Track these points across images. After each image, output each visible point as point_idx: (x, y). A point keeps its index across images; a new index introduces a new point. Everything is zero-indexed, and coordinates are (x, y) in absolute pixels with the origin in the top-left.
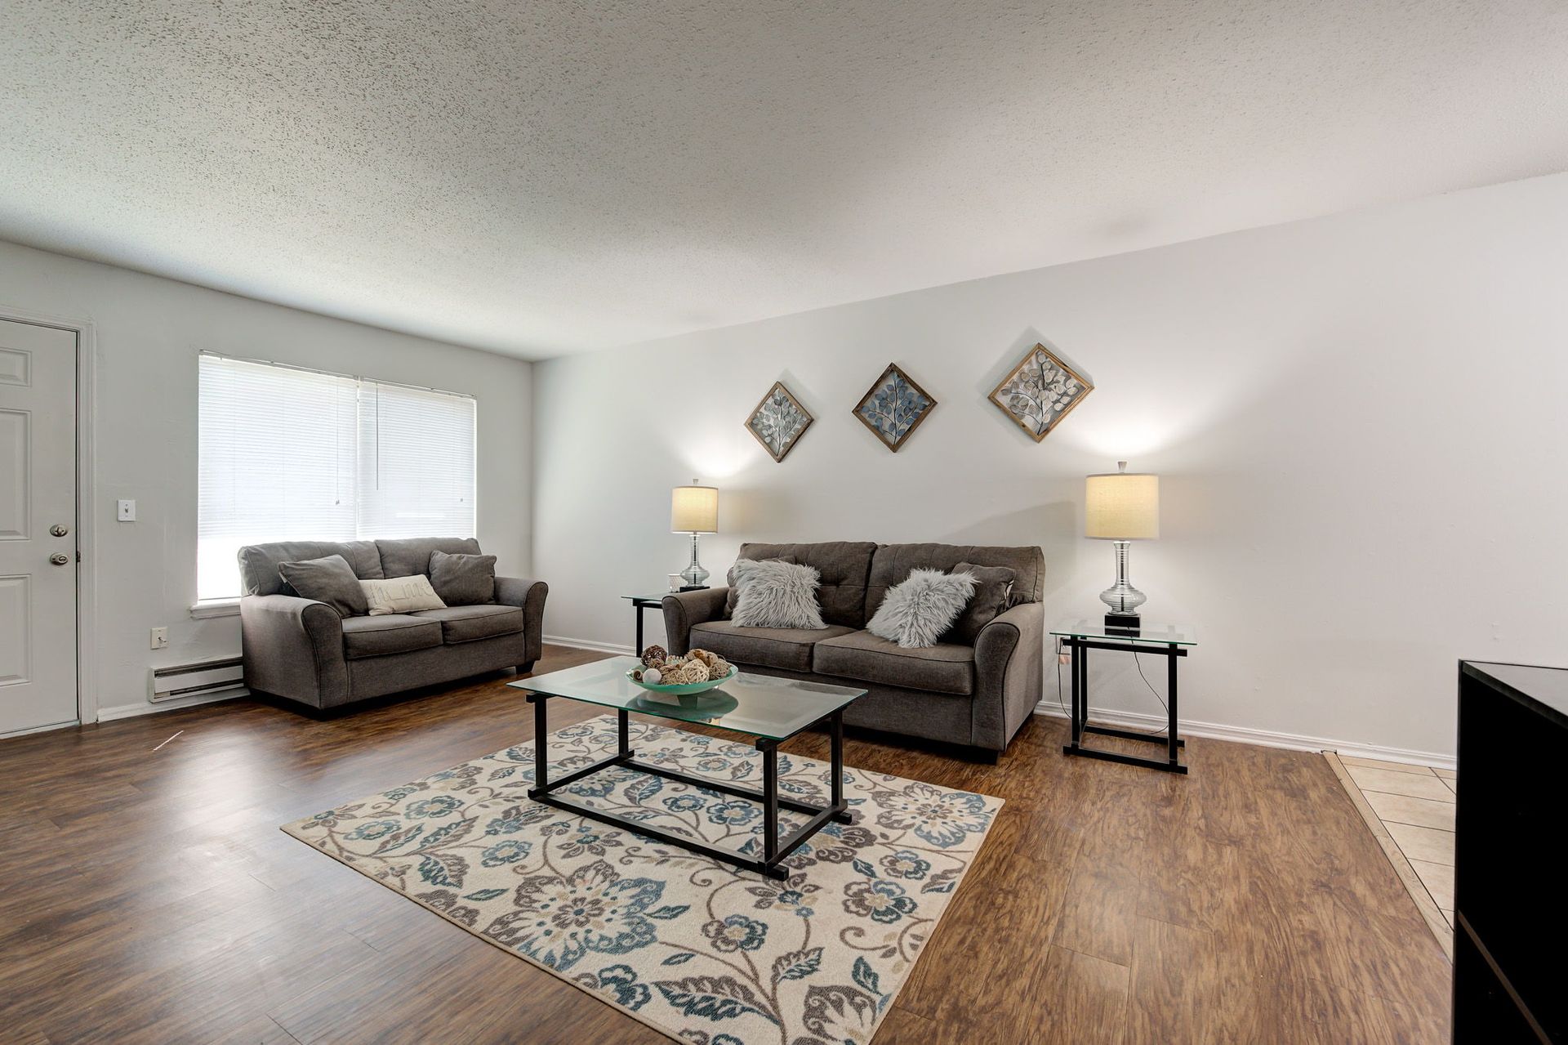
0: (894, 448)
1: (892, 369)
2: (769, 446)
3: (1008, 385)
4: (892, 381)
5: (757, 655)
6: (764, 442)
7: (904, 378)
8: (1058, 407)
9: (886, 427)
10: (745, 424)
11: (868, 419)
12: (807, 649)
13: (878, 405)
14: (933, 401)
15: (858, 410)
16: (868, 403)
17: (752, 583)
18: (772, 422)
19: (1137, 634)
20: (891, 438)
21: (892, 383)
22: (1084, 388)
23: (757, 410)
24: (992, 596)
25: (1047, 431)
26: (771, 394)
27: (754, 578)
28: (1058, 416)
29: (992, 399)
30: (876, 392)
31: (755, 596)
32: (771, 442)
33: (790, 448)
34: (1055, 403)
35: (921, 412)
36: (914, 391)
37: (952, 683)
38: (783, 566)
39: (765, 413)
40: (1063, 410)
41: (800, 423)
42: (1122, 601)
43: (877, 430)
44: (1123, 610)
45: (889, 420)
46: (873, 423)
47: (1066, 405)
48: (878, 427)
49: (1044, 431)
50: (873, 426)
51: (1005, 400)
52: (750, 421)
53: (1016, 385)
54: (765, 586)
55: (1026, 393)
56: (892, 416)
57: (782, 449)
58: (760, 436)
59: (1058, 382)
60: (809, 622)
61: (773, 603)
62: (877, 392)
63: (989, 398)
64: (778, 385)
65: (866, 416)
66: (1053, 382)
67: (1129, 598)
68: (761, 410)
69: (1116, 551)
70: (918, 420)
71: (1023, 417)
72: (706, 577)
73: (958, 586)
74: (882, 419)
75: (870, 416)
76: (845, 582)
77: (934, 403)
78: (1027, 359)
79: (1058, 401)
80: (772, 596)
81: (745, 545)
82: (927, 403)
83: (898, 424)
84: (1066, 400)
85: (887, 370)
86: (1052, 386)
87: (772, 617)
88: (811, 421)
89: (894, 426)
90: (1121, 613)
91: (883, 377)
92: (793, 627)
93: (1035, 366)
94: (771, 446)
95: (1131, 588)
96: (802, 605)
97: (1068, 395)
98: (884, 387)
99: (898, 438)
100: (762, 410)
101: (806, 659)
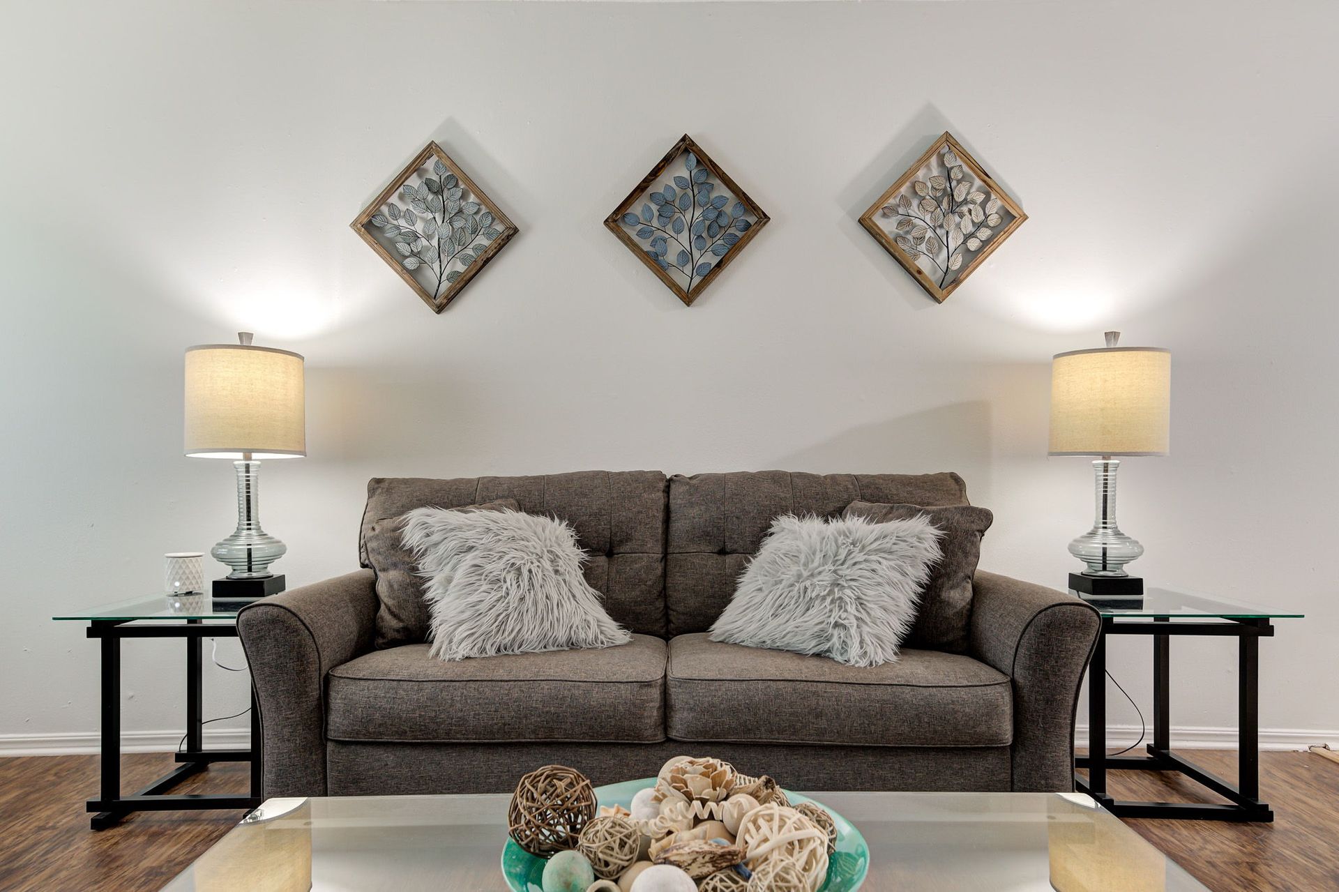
0: (688, 297)
1: (686, 147)
2: (413, 276)
3: (892, 201)
4: (682, 170)
5: (533, 719)
6: (404, 268)
7: (707, 166)
8: (973, 244)
9: (671, 257)
10: (353, 225)
11: (636, 239)
12: (655, 693)
13: (656, 213)
14: (765, 215)
15: (616, 220)
16: (637, 209)
17: (470, 559)
18: (419, 227)
19: (1138, 605)
20: (683, 279)
21: (685, 174)
22: (1010, 218)
23: (383, 198)
24: (966, 557)
25: (956, 282)
26: (415, 167)
27: (471, 548)
28: (973, 258)
29: (866, 223)
30: (650, 190)
31: (484, 588)
32: (418, 270)
33: (462, 284)
34: (968, 237)
35: (739, 234)
36: (727, 193)
37: (983, 728)
38: (515, 519)
39: (402, 207)
40: (980, 250)
41: (488, 236)
42: (1104, 554)
43: (654, 261)
44: (1104, 568)
45: (678, 243)
46: (646, 246)
47: (985, 243)
48: (657, 255)
49: (951, 281)
50: (647, 253)
51: (888, 226)
52: (366, 221)
53: (906, 202)
54: (501, 564)
55: (922, 218)
56: (684, 237)
57: (445, 285)
58: (393, 256)
59: (973, 202)
60: (602, 632)
61: (529, 601)
62: (658, 187)
63: (861, 221)
64: (431, 150)
65: (633, 234)
66: (965, 202)
67: (1116, 549)
68: (391, 200)
69: (1097, 476)
70: (735, 247)
71: (916, 256)
72: (277, 556)
73: (914, 541)
74: (665, 241)
75: (641, 233)
76: (626, 547)
77: (764, 218)
78: (923, 160)
79: (972, 235)
80: (525, 583)
81: (378, 481)
82: (752, 220)
83: (696, 254)
84: (984, 234)
85: (676, 149)
86: (965, 209)
87: (531, 633)
88: (511, 235)
89: (686, 257)
90: (1102, 573)
91: (667, 160)
92: (572, 646)
93: (935, 171)
94: (420, 279)
95: (1118, 534)
96: (581, 601)
97: (988, 227)
98: (667, 180)
99: (697, 280)
100: (394, 199)
101: (655, 713)
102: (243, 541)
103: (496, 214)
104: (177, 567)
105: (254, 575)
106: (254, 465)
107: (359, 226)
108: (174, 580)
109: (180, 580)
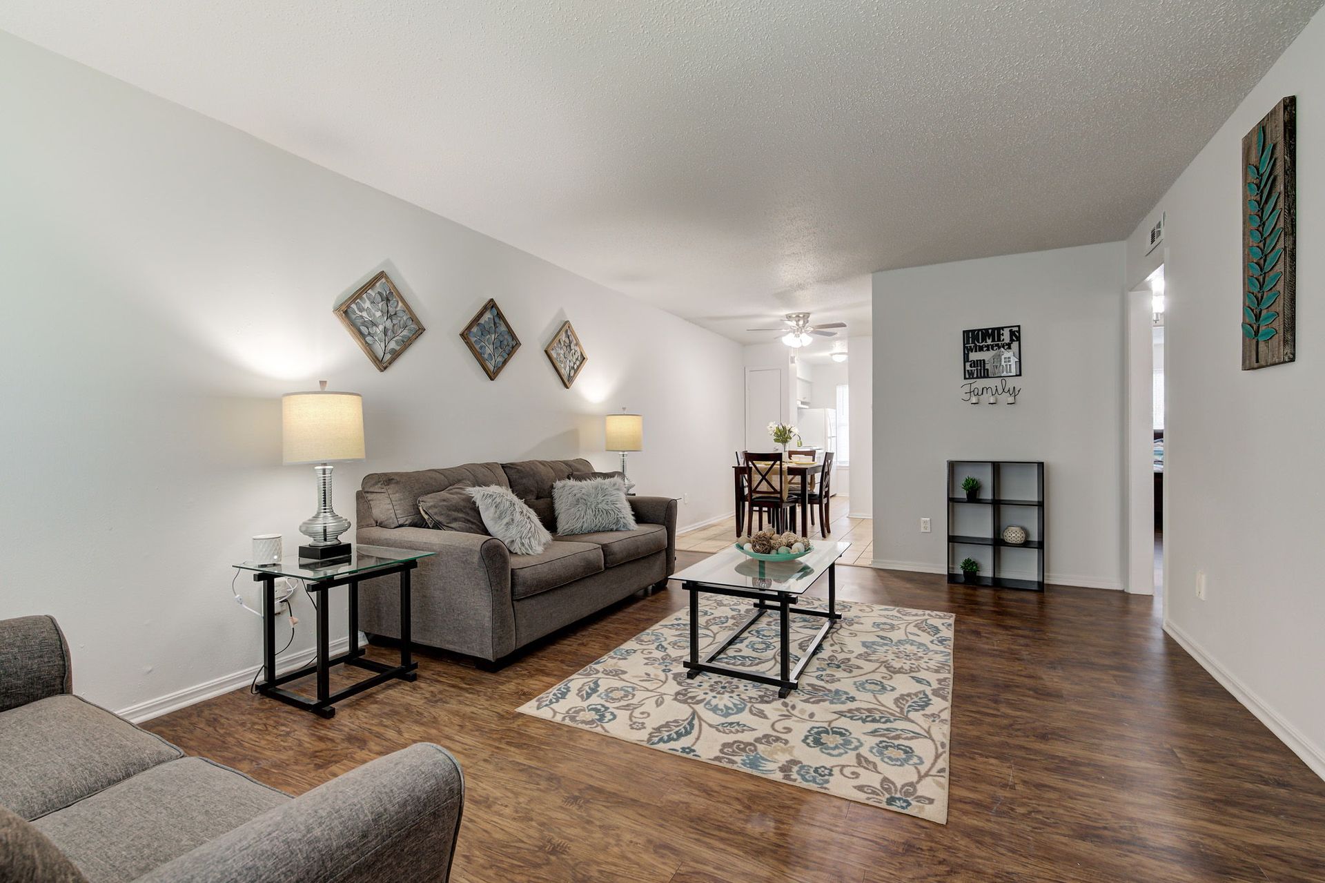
102: (321, 521)
103: (413, 318)
104: (276, 545)
105: (329, 543)
106: (328, 469)
107: (342, 312)
108: (274, 554)
109: (277, 555)
